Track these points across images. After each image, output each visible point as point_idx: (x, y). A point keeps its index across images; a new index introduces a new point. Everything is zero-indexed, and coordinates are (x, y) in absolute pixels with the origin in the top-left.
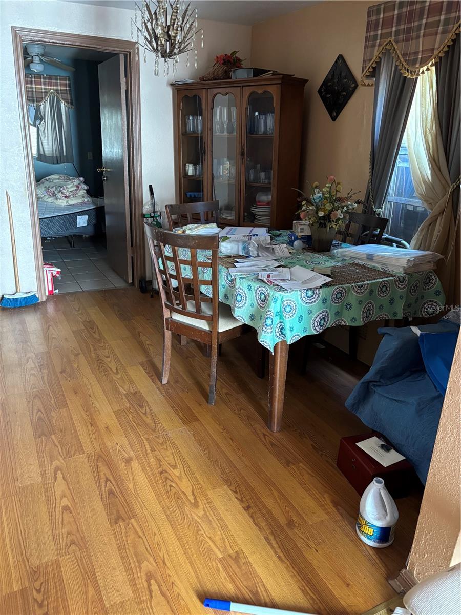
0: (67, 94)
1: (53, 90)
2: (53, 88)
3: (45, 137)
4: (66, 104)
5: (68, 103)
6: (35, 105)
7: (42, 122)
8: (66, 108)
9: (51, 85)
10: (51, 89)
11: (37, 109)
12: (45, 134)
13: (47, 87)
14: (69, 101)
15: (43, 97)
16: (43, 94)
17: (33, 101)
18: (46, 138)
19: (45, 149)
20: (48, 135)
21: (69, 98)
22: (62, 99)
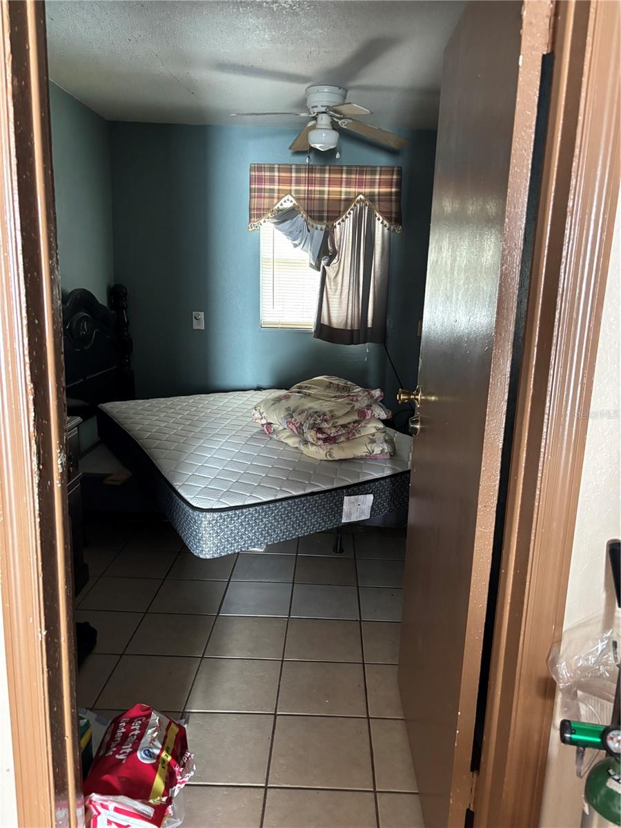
0: (391, 201)
1: (364, 195)
2: (362, 190)
3: (336, 289)
4: (385, 222)
5: (389, 219)
6: (324, 227)
7: (335, 261)
8: (386, 231)
9: (360, 184)
10: (360, 193)
11: (329, 233)
12: (336, 285)
13: (353, 190)
14: (393, 216)
15: (342, 209)
16: (343, 203)
17: (320, 219)
18: (339, 291)
19: (332, 315)
20: (342, 286)
21: (394, 210)
22: (380, 212)
